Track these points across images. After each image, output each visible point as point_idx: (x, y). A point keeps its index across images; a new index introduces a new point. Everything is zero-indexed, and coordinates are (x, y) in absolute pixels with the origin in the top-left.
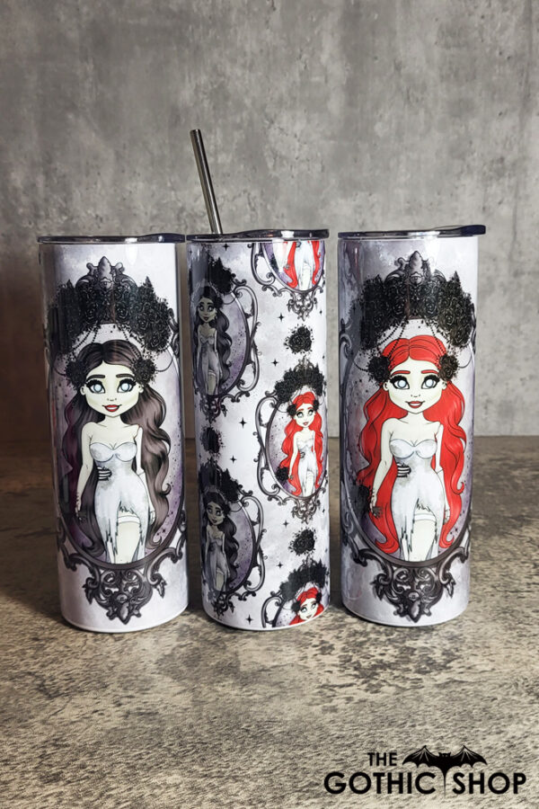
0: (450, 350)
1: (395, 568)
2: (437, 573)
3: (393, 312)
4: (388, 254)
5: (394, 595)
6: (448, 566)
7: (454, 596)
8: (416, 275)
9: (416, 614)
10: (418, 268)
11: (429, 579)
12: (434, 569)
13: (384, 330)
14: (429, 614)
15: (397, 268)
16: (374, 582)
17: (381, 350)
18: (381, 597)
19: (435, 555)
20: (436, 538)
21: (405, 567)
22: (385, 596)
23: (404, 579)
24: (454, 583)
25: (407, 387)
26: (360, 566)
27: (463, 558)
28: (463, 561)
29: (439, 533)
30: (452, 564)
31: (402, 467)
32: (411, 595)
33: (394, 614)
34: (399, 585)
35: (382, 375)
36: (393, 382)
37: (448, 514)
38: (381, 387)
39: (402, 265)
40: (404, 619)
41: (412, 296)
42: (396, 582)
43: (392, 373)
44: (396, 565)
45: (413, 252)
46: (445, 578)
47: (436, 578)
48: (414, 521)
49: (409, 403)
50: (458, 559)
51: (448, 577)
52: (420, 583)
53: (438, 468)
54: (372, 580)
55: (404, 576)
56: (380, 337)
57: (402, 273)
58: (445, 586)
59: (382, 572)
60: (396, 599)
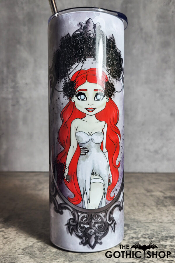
0: (110, 79)
1: (79, 214)
2: (105, 217)
3: (77, 54)
4: (74, 20)
5: (80, 232)
6: (111, 213)
7: (115, 231)
8: (90, 32)
9: (92, 243)
10: (91, 28)
11: (100, 221)
12: (104, 214)
13: (72, 65)
14: (101, 243)
15: (79, 28)
16: (67, 224)
17: (70, 78)
18: (71, 234)
19: (104, 205)
20: (104, 194)
21: (86, 213)
22: (74, 233)
23: (85, 221)
24: (115, 224)
25: (85, 99)
26: (59, 214)
27: (121, 208)
28: (120, 210)
29: (106, 191)
30: (114, 211)
31: (83, 149)
32: (89, 231)
33: (80, 244)
34: (82, 225)
35: (71, 92)
36: (77, 96)
37: (111, 179)
38: (71, 100)
39: (81, 26)
40: (86, 247)
41: (88, 44)
42: (80, 223)
43: (76, 91)
44: (80, 212)
45: (88, 19)
46: (110, 220)
47: (105, 220)
48: (91, 183)
49: (87, 109)
50: (117, 208)
51: (112, 219)
52: (95, 223)
53: (105, 150)
54: (66, 223)
55: (85, 219)
56: (69, 70)
57: (82, 31)
58: (110, 225)
59: (72, 217)
60: (81, 234)
